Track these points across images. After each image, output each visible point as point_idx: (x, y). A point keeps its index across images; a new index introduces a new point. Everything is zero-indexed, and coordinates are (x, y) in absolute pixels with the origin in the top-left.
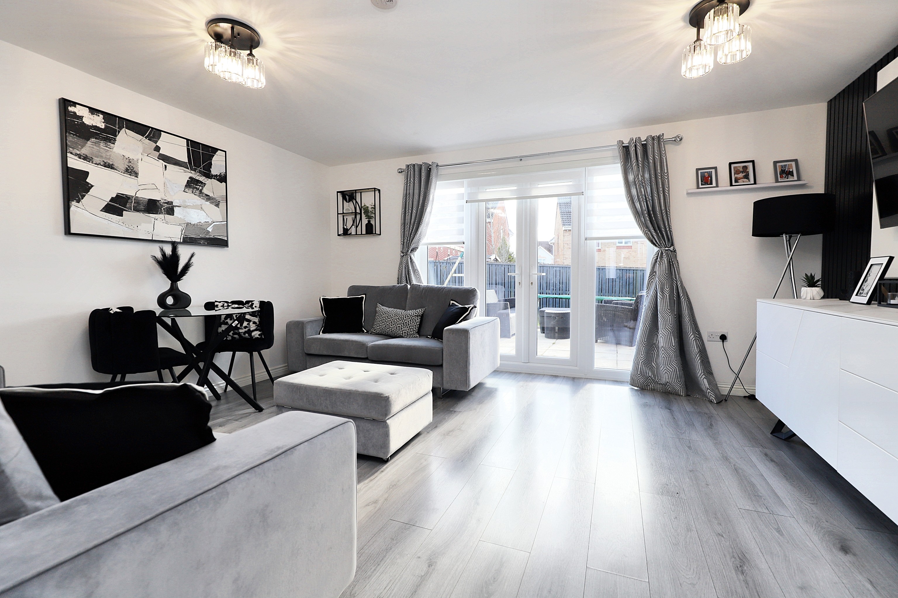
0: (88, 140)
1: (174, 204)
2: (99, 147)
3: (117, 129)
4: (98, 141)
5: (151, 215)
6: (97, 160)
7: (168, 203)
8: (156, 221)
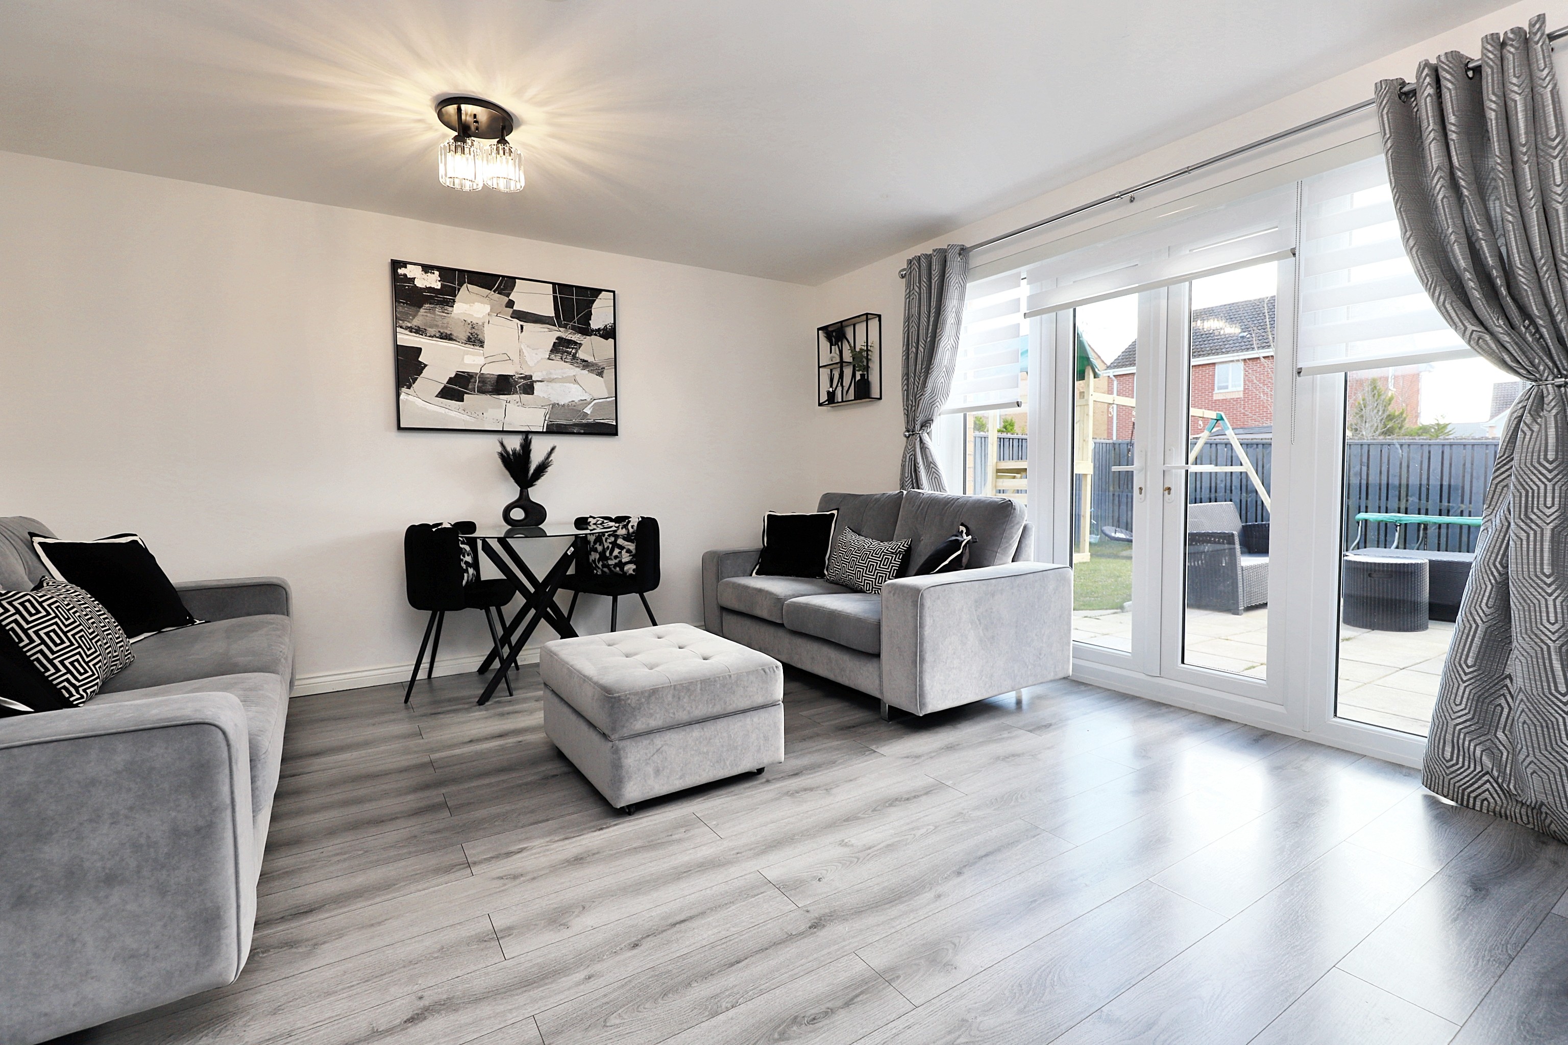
0: (420, 307)
1: (534, 379)
2: (434, 314)
3: (456, 286)
4: (432, 306)
5: (501, 397)
6: (431, 331)
7: (525, 378)
8: (508, 404)
